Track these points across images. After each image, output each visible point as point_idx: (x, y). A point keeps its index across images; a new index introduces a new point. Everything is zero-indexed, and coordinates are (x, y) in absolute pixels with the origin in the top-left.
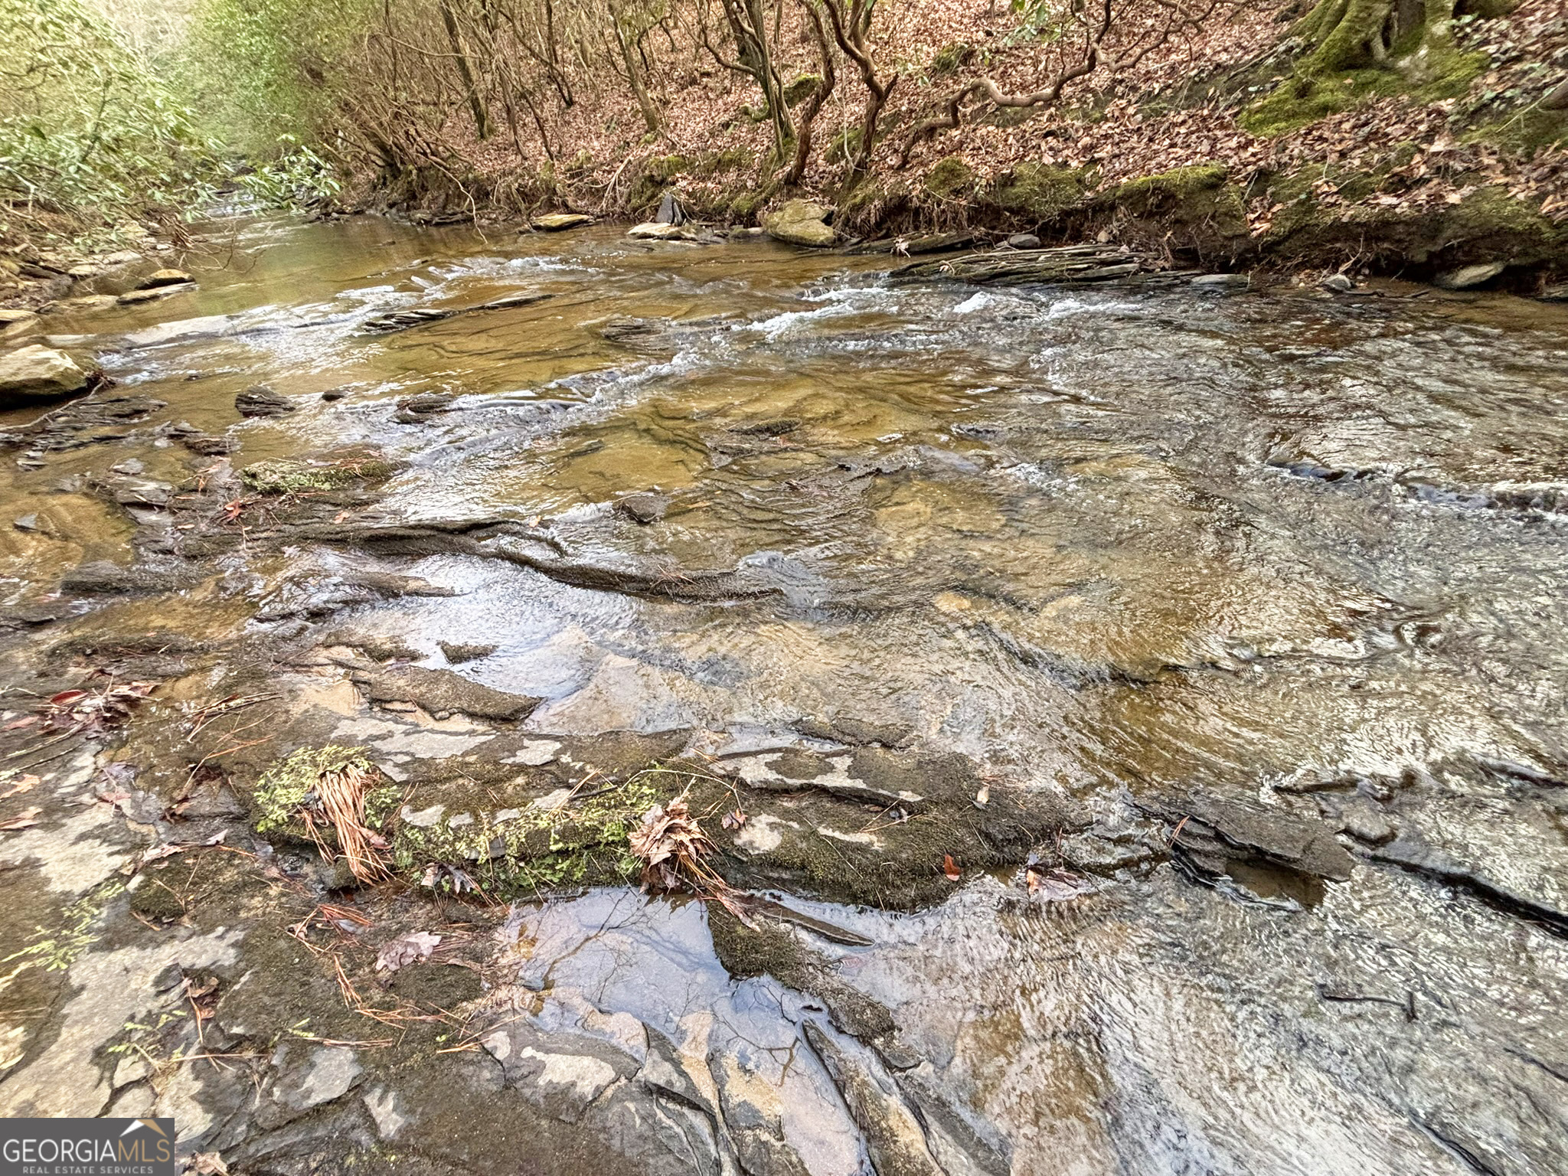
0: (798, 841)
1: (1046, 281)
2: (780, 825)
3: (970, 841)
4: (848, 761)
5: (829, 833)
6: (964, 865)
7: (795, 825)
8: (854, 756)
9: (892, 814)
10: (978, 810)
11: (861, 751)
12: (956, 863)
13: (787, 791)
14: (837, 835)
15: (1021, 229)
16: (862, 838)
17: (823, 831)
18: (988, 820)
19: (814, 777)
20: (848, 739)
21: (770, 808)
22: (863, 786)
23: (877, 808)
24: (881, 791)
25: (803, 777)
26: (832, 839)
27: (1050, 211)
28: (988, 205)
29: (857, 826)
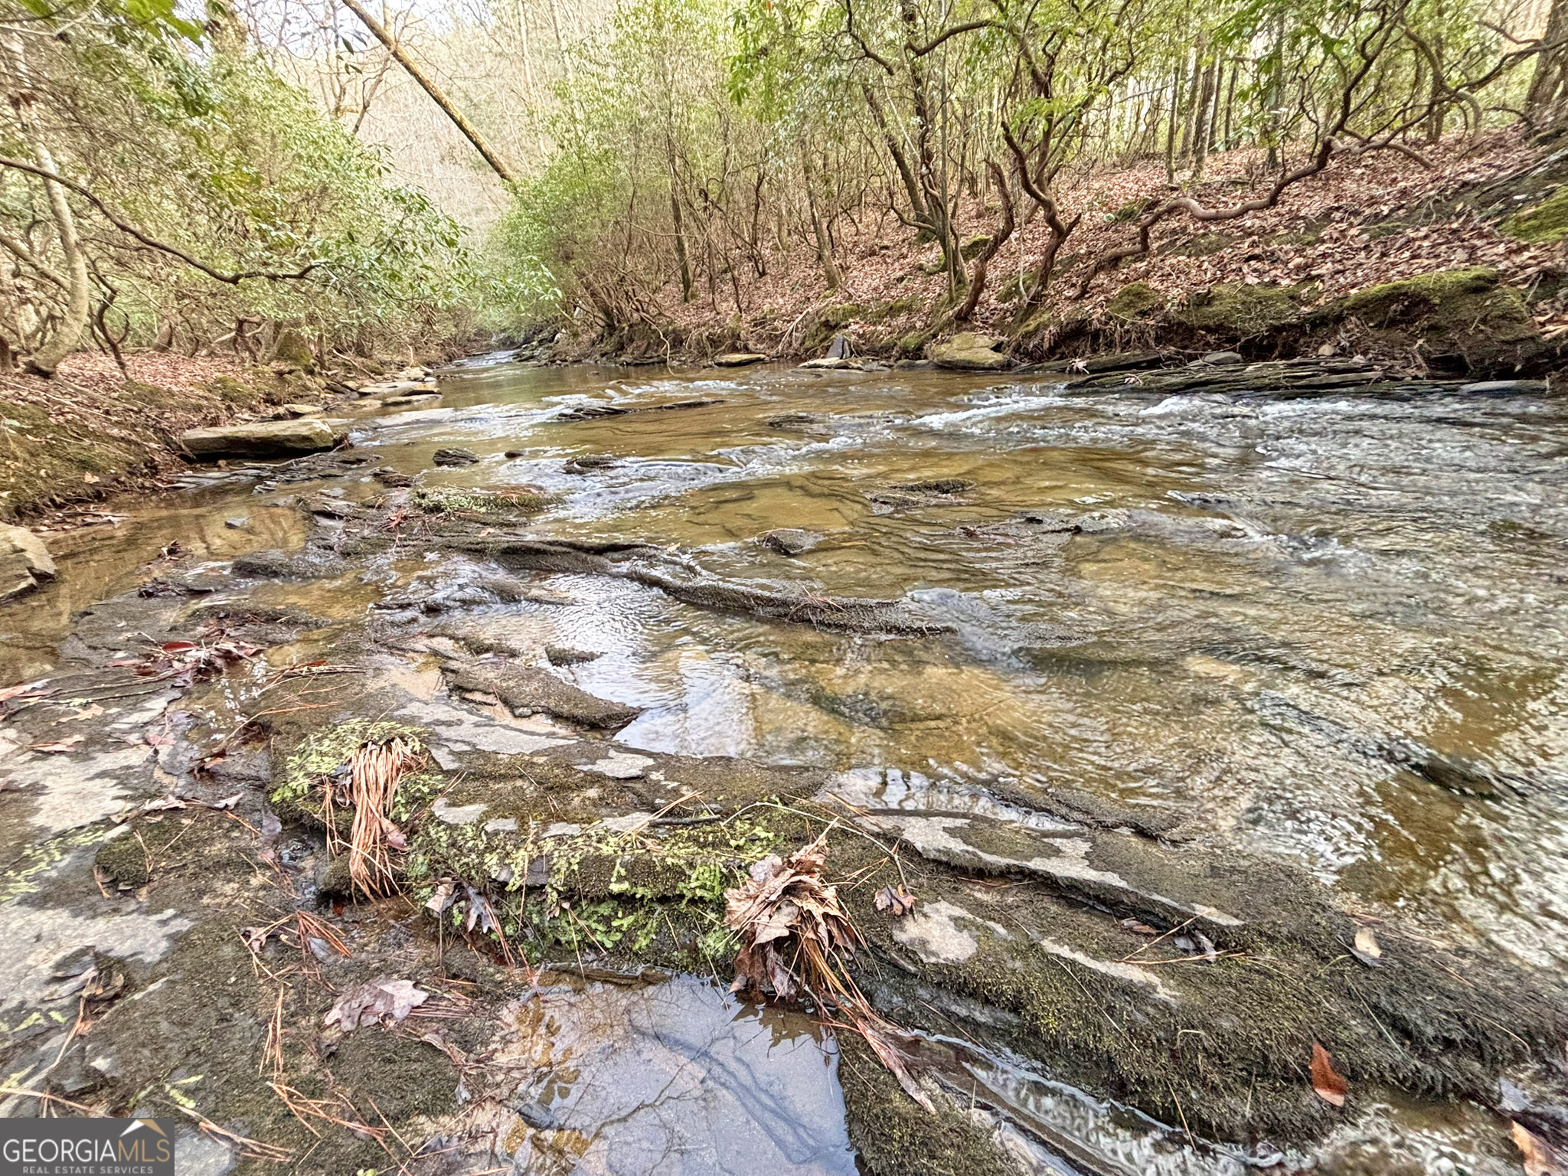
0: (1006, 956)
1: (1258, 389)
2: (972, 923)
3: (1358, 1027)
4: (1086, 847)
5: (1065, 952)
6: (1354, 1076)
7: (1000, 930)
8: (1093, 840)
9: (1181, 943)
10: (1364, 965)
11: (1103, 837)
12: (1337, 1066)
13: (981, 874)
14: (1080, 957)
15: (1218, 347)
16: (1132, 973)
17: (1049, 946)
18: (1394, 991)
19: (1029, 858)
20: (1080, 817)
21: (954, 895)
22: (1123, 884)
23: (1147, 929)
24: (1156, 897)
25: (1010, 855)
26: (1073, 963)
27: (1258, 327)
28: (1180, 324)
29: (1117, 953)
